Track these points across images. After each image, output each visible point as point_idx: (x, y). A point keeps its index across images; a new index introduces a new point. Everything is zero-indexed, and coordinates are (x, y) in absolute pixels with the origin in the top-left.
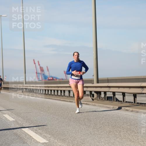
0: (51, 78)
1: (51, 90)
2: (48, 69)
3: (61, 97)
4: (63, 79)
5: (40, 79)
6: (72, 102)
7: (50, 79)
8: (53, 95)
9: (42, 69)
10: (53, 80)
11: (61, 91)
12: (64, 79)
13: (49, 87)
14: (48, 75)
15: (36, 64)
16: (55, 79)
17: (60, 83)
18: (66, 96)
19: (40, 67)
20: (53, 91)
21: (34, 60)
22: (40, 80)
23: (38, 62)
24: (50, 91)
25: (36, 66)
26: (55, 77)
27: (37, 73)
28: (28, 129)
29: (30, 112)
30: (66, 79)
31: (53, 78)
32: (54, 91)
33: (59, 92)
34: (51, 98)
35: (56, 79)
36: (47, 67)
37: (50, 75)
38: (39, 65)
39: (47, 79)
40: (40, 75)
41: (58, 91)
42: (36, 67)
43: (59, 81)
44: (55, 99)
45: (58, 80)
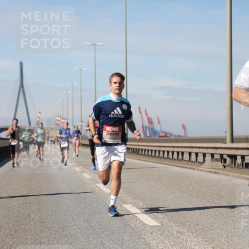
0: (164, 135)
1: (164, 152)
2: (159, 122)
3: (177, 162)
4: (180, 136)
5: (148, 135)
6: (194, 169)
7: (161, 135)
8: (166, 158)
9: (150, 121)
10: (165, 136)
11: (178, 153)
12: (182, 136)
13: (160, 147)
14: (160, 130)
15: (142, 113)
16: (169, 135)
17: (176, 141)
18: (185, 161)
19: (148, 118)
20: (166, 153)
21: (139, 108)
22: (148, 137)
23: (145, 110)
24: (161, 153)
25: (142, 116)
26: (168, 133)
27: (143, 126)
28: (131, 205)
29: (135, 182)
30: (185, 136)
31: (166, 134)
32: (168, 152)
33: (175, 154)
34: (163, 162)
35: (171, 135)
36: (158, 118)
37: (162, 130)
38: (147, 115)
39: (158, 135)
40: (148, 129)
41: (173, 153)
42: (142, 118)
43: (175, 138)
44: (169, 163)
45: (173, 137)
